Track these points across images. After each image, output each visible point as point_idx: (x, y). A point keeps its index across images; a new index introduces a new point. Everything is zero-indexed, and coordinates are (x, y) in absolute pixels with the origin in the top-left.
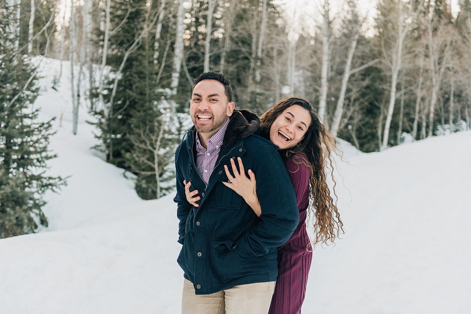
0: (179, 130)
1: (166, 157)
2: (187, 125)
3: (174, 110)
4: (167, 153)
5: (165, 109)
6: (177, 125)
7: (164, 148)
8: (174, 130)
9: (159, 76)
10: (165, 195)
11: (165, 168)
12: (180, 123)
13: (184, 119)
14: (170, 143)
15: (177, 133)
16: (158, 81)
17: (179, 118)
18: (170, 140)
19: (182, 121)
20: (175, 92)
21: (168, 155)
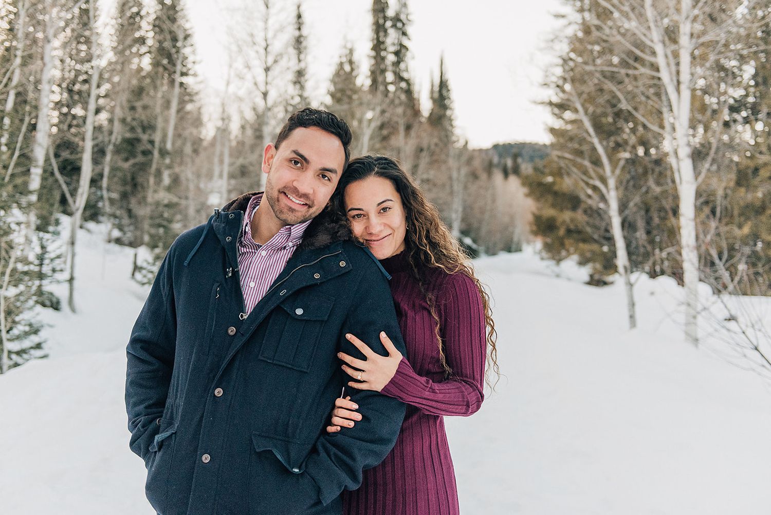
0: (41, 258)
1: (18, 300)
2: (54, 251)
3: (33, 227)
4: (21, 294)
5: (18, 224)
6: (38, 250)
7: (16, 286)
8: (32, 257)
9: (10, 171)
10: (16, 365)
11: (17, 319)
12: (43, 247)
13: (50, 241)
14: (27, 278)
15: (37, 262)
16: (7, 179)
17: (41, 239)
18: (26, 273)
19: (45, 243)
20: (34, 198)
21: (22, 298)
